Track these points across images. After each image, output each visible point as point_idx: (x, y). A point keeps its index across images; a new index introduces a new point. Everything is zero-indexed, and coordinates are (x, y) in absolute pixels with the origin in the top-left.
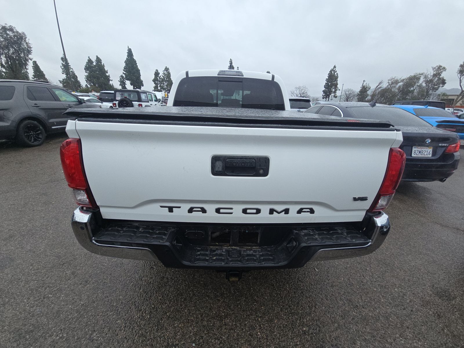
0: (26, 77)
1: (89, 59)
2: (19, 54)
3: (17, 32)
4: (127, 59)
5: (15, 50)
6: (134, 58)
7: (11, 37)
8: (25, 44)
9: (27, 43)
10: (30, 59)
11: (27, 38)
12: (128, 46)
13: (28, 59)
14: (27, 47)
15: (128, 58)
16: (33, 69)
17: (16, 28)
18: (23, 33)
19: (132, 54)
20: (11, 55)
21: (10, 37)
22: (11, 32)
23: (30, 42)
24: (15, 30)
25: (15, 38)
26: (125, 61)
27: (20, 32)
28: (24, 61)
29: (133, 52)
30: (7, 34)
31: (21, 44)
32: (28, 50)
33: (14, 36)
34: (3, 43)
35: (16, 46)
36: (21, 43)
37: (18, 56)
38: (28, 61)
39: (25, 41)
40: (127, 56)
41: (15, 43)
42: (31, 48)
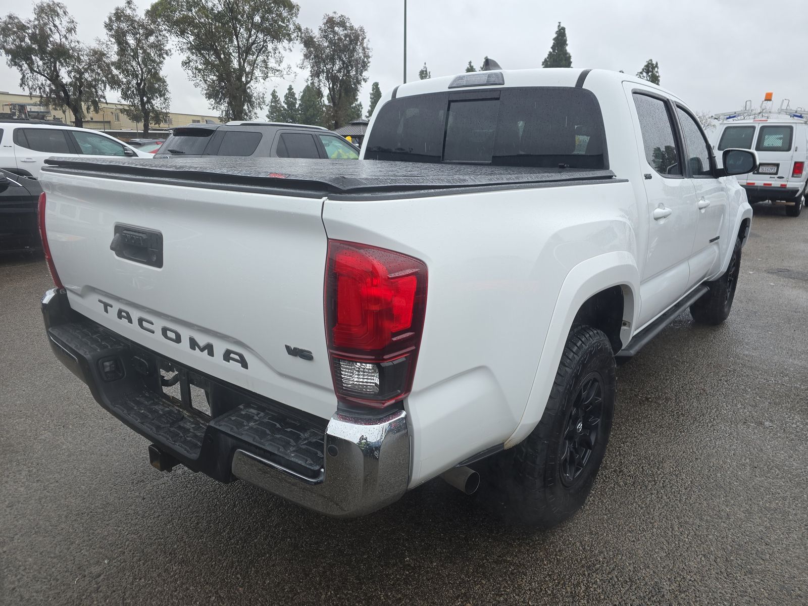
0: (357, 115)
1: (470, 66)
2: (348, 72)
3: (352, 28)
4: (550, 54)
5: (344, 63)
6: (566, 50)
7: (340, 39)
8: (360, 51)
9: (364, 49)
10: (364, 79)
11: (365, 38)
12: (560, 23)
13: (361, 80)
14: (362, 57)
15: (554, 51)
16: (371, 98)
17: (351, 21)
18: (362, 29)
19: (566, 41)
20: (335, 74)
21: (338, 39)
22: (341, 29)
23: (369, 47)
24: (348, 24)
25: (346, 40)
26: (545, 60)
27: (357, 28)
28: (355, 84)
29: (567, 36)
30: (335, 33)
31: (354, 50)
32: (364, 62)
33: (346, 36)
34: (327, 51)
35: (345, 56)
36: (354, 48)
37: (346, 75)
38: (360, 83)
39: (362, 44)
40: (552, 48)
41: (345, 49)
42: (369, 57)
